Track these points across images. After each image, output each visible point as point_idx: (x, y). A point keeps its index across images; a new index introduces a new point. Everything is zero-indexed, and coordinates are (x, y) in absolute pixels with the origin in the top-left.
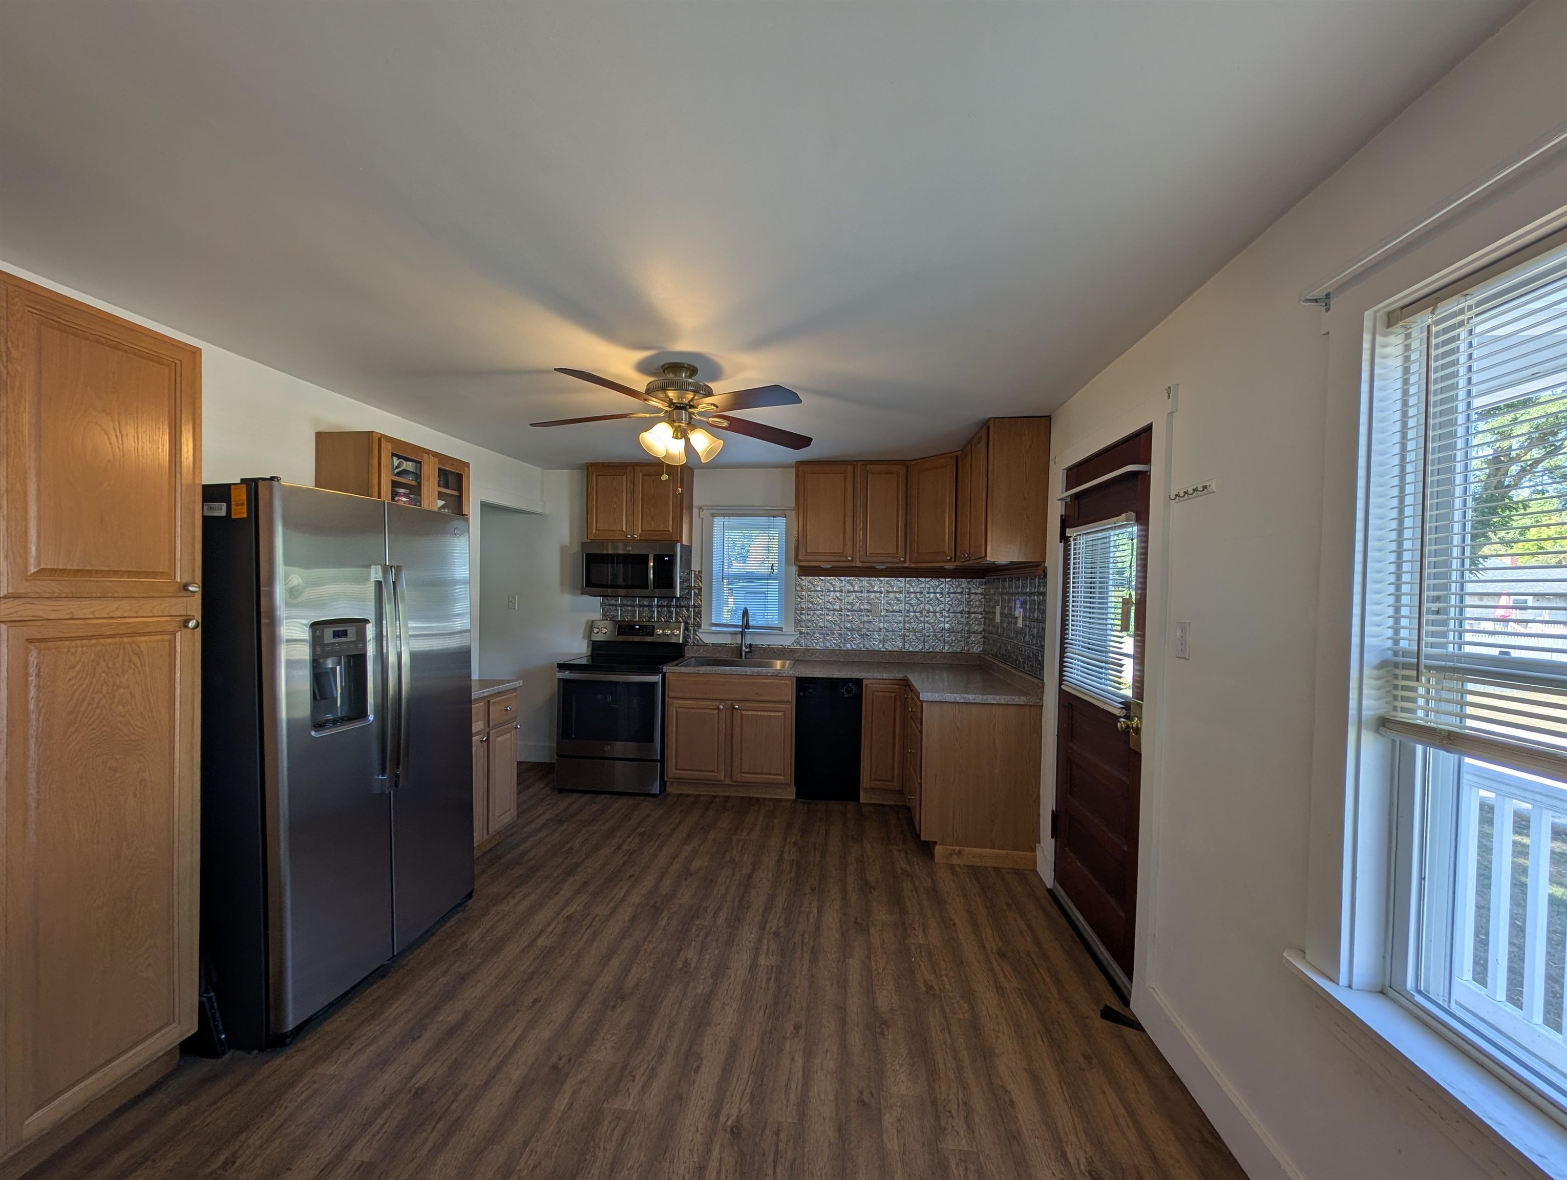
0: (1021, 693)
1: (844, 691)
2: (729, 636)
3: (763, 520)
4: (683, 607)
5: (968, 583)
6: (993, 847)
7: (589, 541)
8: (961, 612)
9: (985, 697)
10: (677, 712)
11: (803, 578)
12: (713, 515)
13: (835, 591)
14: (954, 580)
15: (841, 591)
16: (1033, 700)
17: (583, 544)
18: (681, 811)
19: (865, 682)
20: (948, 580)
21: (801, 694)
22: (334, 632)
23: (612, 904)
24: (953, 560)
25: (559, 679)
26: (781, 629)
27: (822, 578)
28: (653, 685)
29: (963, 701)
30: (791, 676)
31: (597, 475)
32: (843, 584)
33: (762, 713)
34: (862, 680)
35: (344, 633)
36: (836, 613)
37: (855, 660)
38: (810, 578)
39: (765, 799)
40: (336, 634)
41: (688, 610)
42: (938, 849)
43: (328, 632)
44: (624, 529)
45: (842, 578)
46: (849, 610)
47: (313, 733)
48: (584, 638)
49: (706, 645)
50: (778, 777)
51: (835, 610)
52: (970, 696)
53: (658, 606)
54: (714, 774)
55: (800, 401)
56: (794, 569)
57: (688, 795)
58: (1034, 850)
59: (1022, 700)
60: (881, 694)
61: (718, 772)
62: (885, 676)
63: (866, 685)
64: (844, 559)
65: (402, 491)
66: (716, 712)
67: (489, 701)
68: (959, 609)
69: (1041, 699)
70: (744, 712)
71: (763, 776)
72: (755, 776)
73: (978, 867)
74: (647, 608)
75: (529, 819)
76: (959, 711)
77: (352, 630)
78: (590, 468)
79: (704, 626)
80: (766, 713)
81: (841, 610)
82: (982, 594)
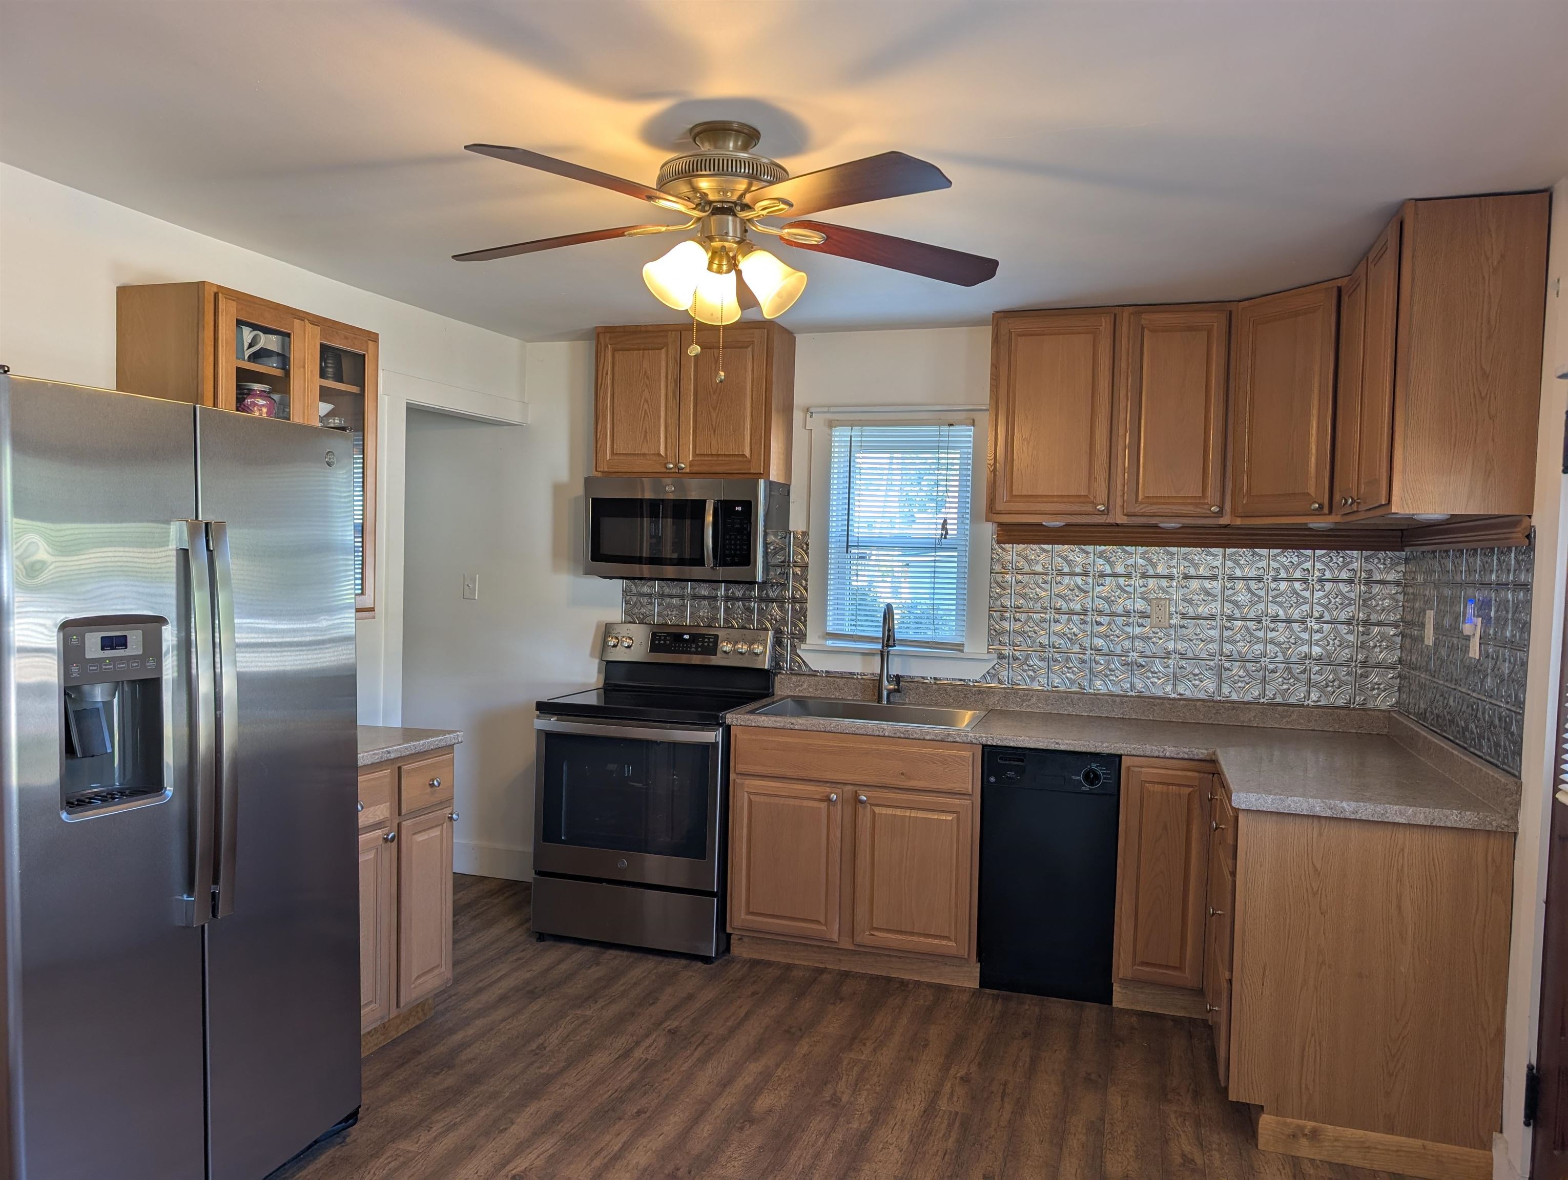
0: (1466, 803)
1: (1080, 778)
2: (858, 658)
3: (929, 432)
4: (772, 600)
5: (1367, 559)
6: (1391, 1130)
7: (600, 474)
8: (1349, 622)
9: (1379, 809)
10: (750, 801)
11: (1008, 546)
12: (831, 425)
13: (1072, 574)
14: (1333, 554)
15: (1086, 574)
16: (1496, 821)
17: (588, 481)
18: (753, 994)
19: (1125, 762)
20: (1319, 552)
21: (992, 779)
22: (102, 638)
23: (597, 1163)
24: (1326, 510)
25: (539, 731)
26: (959, 647)
27: (1047, 547)
28: (706, 748)
29: (1329, 813)
30: (971, 743)
31: (614, 351)
32: (1091, 560)
33: (914, 814)
34: (1120, 756)
35: (121, 642)
36: (1075, 617)
37: (1113, 715)
38: (1022, 546)
39: (918, 984)
40: (108, 643)
41: (781, 608)
42: (1266, 1121)
43: (93, 642)
44: (662, 452)
45: (1090, 548)
46: (1100, 613)
47: (64, 816)
48: (592, 655)
49: (814, 674)
50: (944, 942)
51: (1072, 612)
52: (1344, 804)
53: (727, 599)
54: (818, 927)
55: (949, 183)
56: (989, 530)
57: (769, 964)
58: (1486, 1145)
59: (1469, 819)
60: (1158, 788)
61: (826, 925)
62: (1170, 751)
63: (1128, 768)
64: (1089, 508)
65: (257, 387)
66: (824, 805)
67: (399, 768)
68: (1343, 617)
69: (1514, 818)
70: (877, 810)
71: (916, 939)
72: (899, 937)
73: (1354, 1168)
74: (706, 602)
75: (480, 985)
76: (1320, 835)
77: (135, 638)
78: (601, 336)
79: (812, 639)
80: (921, 814)
81: (1084, 612)
82: (1397, 583)
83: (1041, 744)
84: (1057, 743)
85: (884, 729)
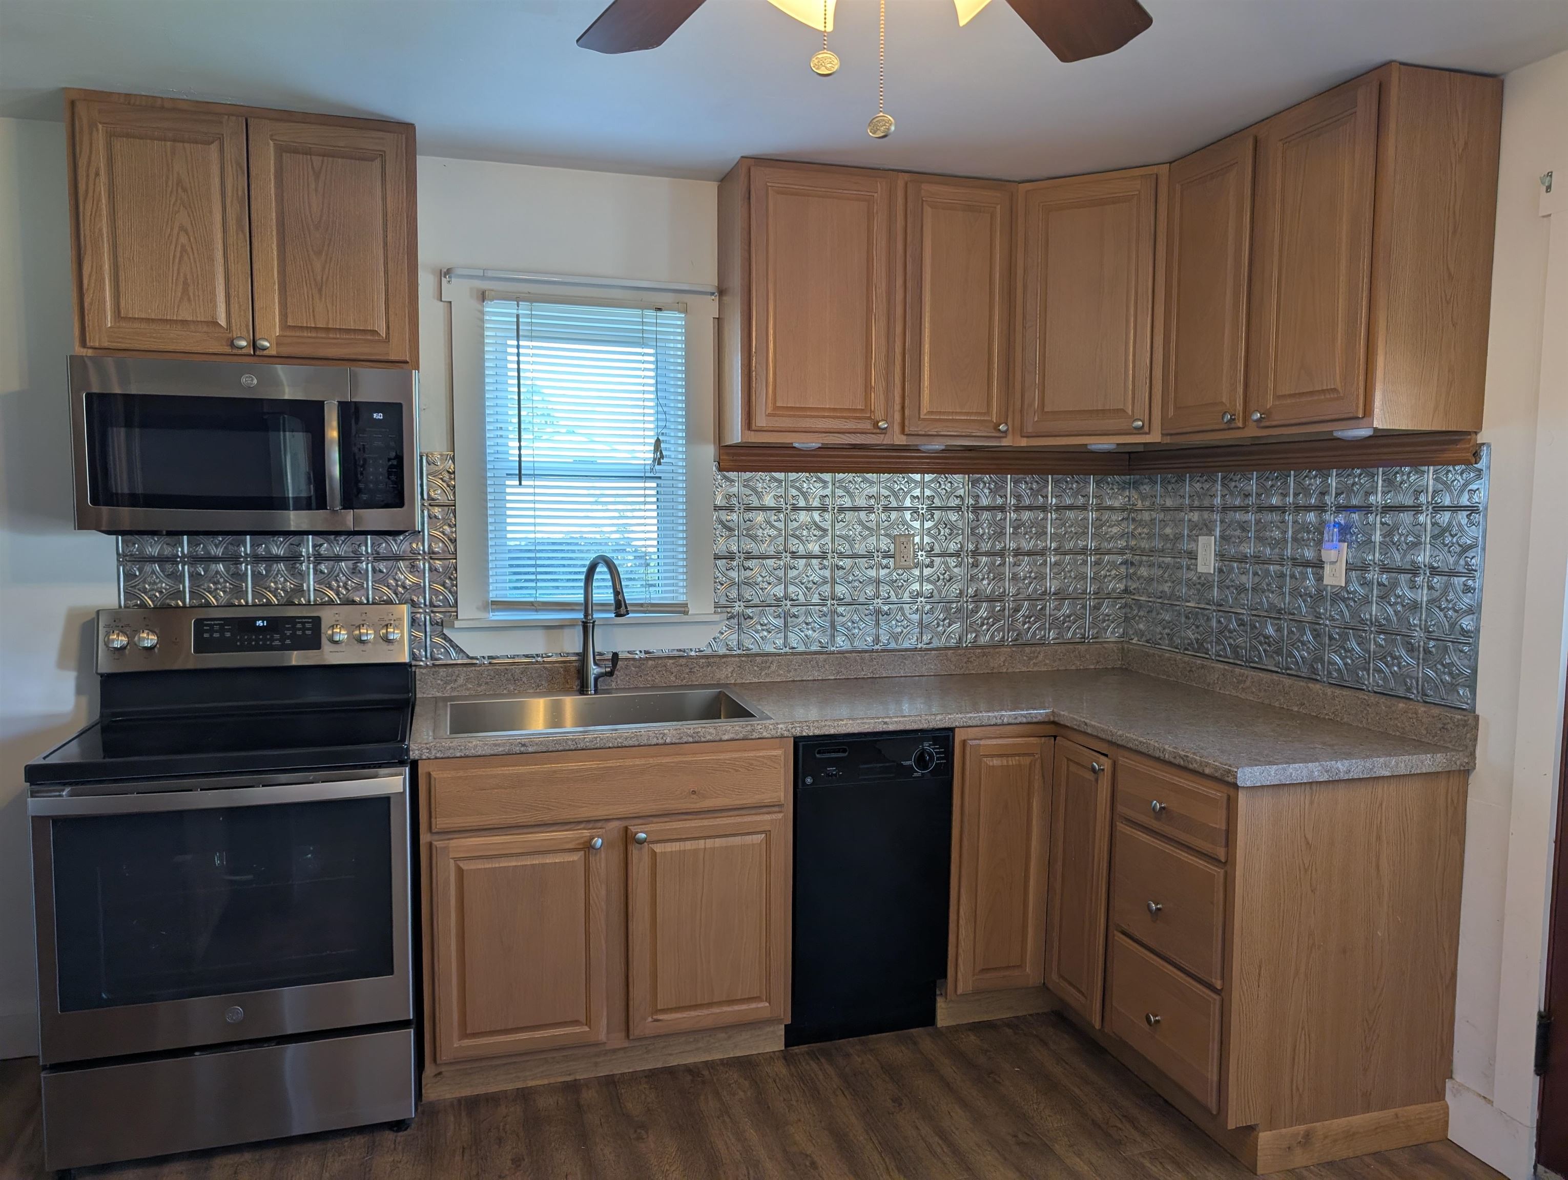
1: (911, 763)
2: (540, 633)
3: (628, 316)
4: (397, 558)
6: (1367, 1109)
7: (90, 352)
10: (460, 872)
11: (732, 475)
12: (483, 296)
13: (808, 509)
15: (823, 509)
17: (77, 365)
19: (959, 736)
21: (809, 780)
24: (1146, 429)
26: (682, 609)
27: (780, 476)
28: (383, 802)
29: (1325, 778)
30: (782, 737)
31: (111, 136)
32: (828, 492)
33: (709, 843)
34: (952, 730)
36: (814, 561)
37: (862, 674)
38: (748, 475)
39: (710, 1065)
41: (413, 568)
42: (1264, 1138)
44: (223, 322)
45: (827, 477)
46: (842, 556)
48: (61, 664)
49: (471, 664)
50: (753, 1006)
51: (809, 556)
52: (1339, 764)
53: (319, 559)
54: (577, 1029)
56: (709, 451)
57: (493, 1099)
58: (1439, 1095)
59: (1427, 762)
60: (996, 762)
61: (588, 1023)
62: (1007, 715)
63: (964, 742)
64: (868, 426)
66: (576, 857)
69: (1473, 755)
70: (658, 848)
71: (716, 1010)
72: (693, 1013)
74: (282, 566)
78: (81, 108)
79: (467, 611)
80: (719, 842)
81: (823, 556)
82: (1123, 509)
83: (866, 727)
84: (885, 723)
85: (664, 734)
